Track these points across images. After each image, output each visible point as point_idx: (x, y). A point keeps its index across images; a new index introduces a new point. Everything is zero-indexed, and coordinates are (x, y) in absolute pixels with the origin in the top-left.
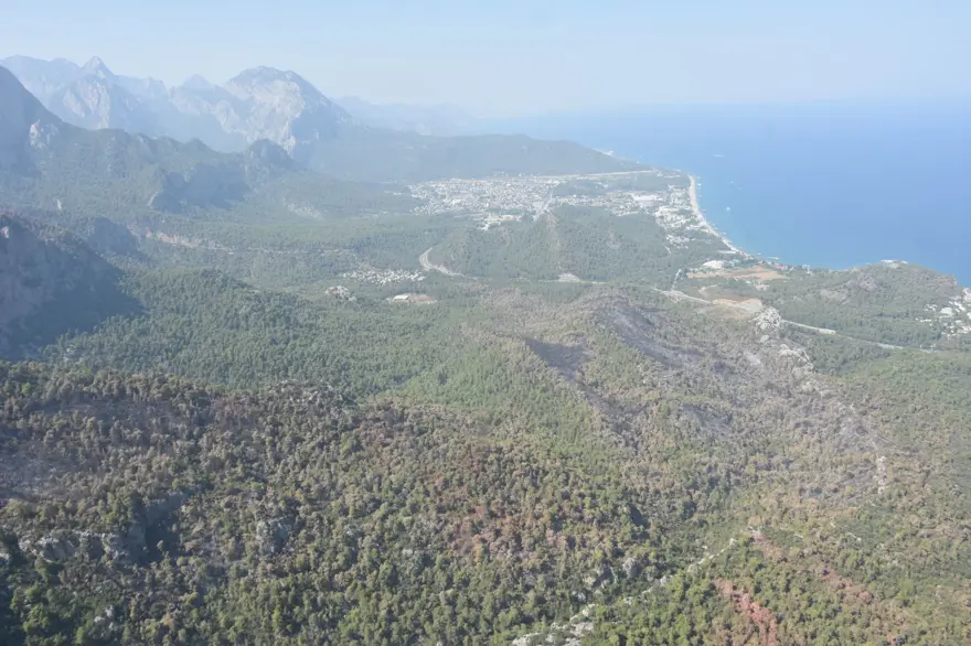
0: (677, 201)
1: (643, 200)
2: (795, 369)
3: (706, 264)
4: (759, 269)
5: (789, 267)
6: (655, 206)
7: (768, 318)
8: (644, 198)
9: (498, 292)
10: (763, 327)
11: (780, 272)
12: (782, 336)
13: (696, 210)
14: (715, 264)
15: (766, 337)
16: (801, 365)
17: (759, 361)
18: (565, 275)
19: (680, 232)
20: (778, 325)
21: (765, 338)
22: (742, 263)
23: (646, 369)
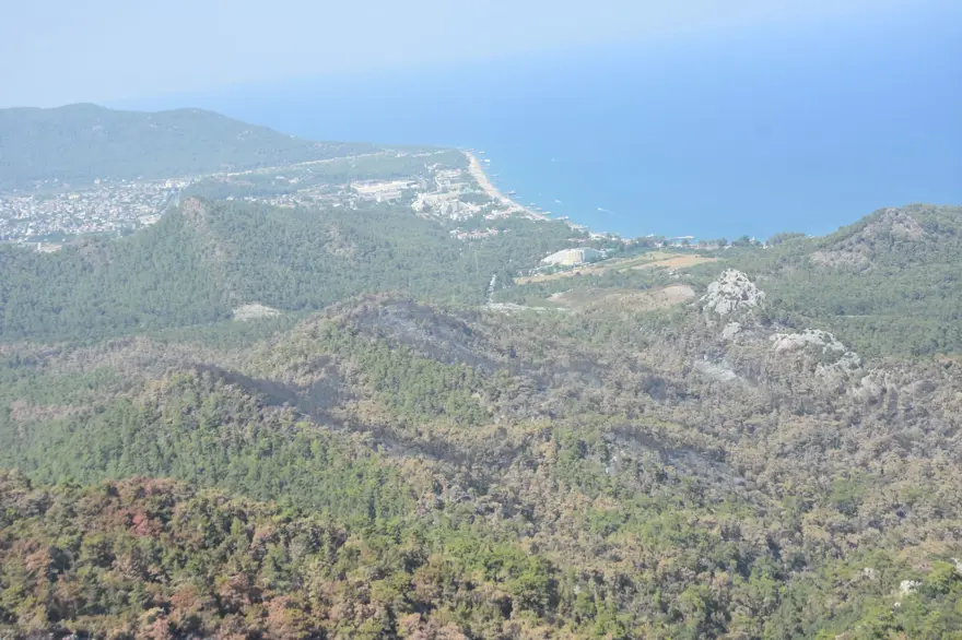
0: (448, 184)
1: (380, 191)
2: (820, 369)
3: (547, 260)
4: (660, 255)
5: (722, 244)
6: (409, 196)
7: (727, 289)
8: (381, 186)
9: (91, 350)
10: (723, 308)
11: (704, 253)
12: (767, 322)
13: (492, 192)
14: (567, 257)
15: (734, 327)
16: (832, 358)
17: (731, 374)
18: (246, 307)
19: (475, 223)
20: (752, 301)
21: (730, 330)
22: (622, 250)
23: (495, 396)
